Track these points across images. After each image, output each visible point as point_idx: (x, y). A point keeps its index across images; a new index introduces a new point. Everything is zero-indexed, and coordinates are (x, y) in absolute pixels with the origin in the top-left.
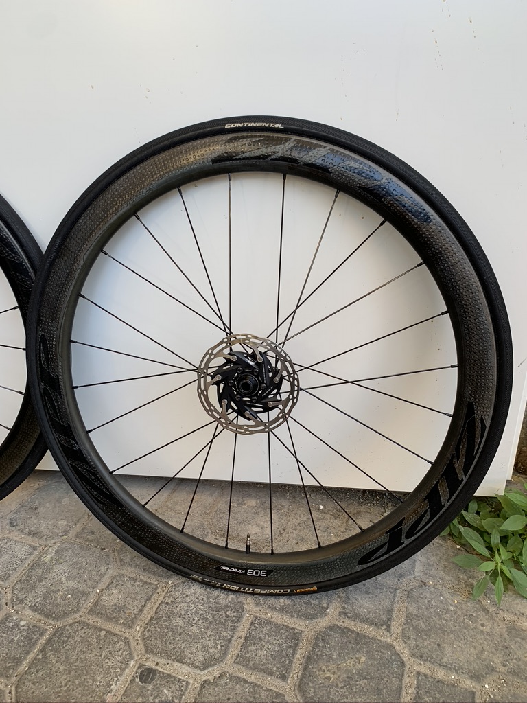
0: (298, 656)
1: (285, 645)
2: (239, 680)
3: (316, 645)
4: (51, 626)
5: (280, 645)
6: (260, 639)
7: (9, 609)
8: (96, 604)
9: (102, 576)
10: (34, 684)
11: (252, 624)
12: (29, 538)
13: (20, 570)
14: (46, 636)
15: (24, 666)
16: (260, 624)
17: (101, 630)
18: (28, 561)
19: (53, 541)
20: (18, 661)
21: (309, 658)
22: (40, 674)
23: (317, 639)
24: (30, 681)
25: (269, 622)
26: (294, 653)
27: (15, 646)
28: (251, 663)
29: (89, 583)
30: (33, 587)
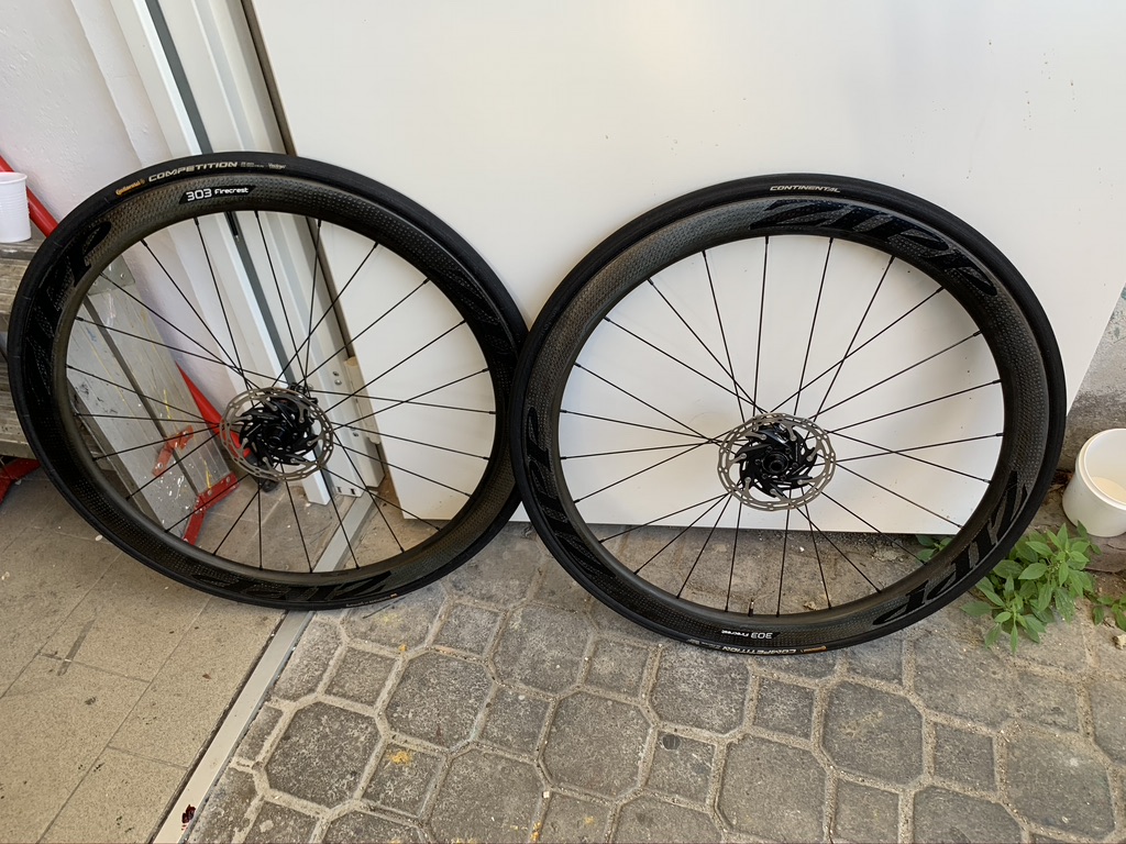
0: (815, 714)
1: (800, 705)
2: (763, 740)
3: (831, 704)
4: (551, 700)
5: (795, 705)
6: (773, 700)
7: (497, 683)
8: (589, 672)
9: (585, 642)
10: (560, 756)
11: (760, 686)
12: (483, 602)
13: (491, 639)
14: (551, 710)
15: (541, 740)
16: (769, 684)
17: (607, 700)
18: (495, 630)
19: (512, 605)
20: (534, 736)
21: (826, 716)
22: (562, 747)
23: (831, 697)
24: (555, 754)
25: (777, 682)
26: (811, 712)
27: (523, 721)
28: (771, 724)
29: (574, 651)
30: (515, 660)
